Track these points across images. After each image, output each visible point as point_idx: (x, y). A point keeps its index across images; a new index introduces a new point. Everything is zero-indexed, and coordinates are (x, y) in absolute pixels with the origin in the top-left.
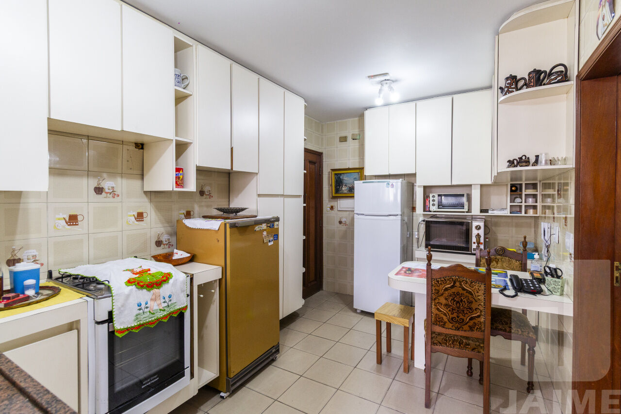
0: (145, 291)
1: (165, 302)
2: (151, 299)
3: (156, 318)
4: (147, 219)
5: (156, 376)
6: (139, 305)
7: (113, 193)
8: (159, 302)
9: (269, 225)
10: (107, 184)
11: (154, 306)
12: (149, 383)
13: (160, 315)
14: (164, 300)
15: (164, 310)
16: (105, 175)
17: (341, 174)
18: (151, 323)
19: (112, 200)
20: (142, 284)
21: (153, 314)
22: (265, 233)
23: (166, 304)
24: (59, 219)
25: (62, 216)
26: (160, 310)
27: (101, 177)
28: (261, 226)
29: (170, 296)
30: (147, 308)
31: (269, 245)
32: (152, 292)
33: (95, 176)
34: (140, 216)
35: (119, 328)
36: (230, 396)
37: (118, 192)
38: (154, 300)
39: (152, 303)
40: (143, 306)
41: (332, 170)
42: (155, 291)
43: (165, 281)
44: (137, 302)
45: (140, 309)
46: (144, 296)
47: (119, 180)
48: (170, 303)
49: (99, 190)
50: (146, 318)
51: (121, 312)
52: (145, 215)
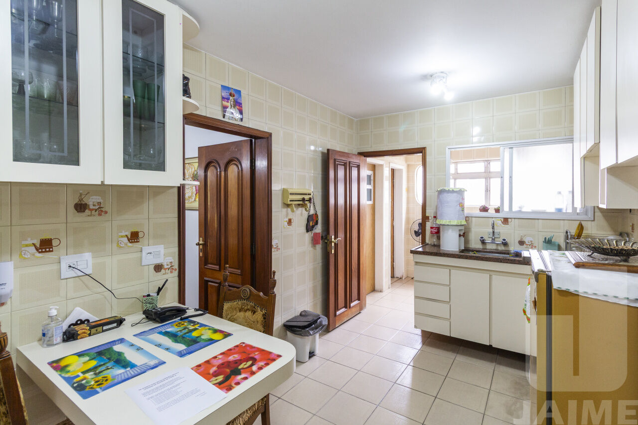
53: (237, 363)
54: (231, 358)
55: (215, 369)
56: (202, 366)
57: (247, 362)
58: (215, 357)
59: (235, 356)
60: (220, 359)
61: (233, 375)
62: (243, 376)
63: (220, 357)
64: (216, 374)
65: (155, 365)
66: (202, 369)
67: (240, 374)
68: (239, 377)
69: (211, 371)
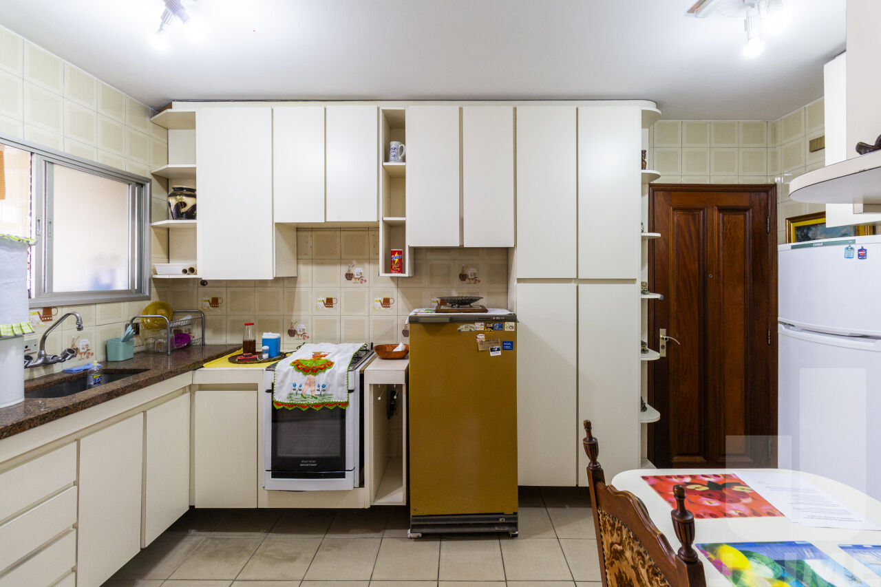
0: (301, 373)
1: (318, 390)
2: (306, 384)
3: (307, 402)
4: (393, 306)
5: (314, 462)
6: (295, 385)
7: (362, 279)
8: (313, 388)
9: (488, 325)
10: (356, 270)
11: (308, 391)
12: (307, 465)
13: (312, 401)
14: (318, 388)
15: (316, 398)
16: (354, 262)
17: (809, 227)
18: (302, 406)
19: (360, 285)
20: (300, 366)
21: (305, 398)
22: (481, 337)
23: (319, 393)
24: (320, 301)
25: (321, 299)
26: (312, 397)
27: (351, 263)
28: (472, 325)
29: (324, 386)
30: (300, 390)
31: (491, 355)
32: (307, 376)
33: (346, 264)
34: (386, 302)
35: (277, 400)
36: (417, 539)
37: (366, 278)
38: (309, 385)
39: (306, 387)
40: (297, 387)
41: (789, 219)
42: (311, 376)
43: (321, 369)
44: (294, 382)
45: (294, 390)
46: (300, 378)
47: (367, 266)
48: (323, 393)
49: (349, 276)
50: (297, 400)
51: (281, 387)
52: (391, 301)
53: (710, 495)
54: (715, 503)
55: (744, 501)
56: (765, 511)
57: (694, 490)
58: (742, 515)
59: (708, 504)
60: (735, 510)
61: (719, 485)
62: (707, 479)
63: (733, 512)
64: (745, 495)
65: (856, 550)
66: (764, 508)
67: (709, 482)
68: (712, 480)
69: (749, 500)
